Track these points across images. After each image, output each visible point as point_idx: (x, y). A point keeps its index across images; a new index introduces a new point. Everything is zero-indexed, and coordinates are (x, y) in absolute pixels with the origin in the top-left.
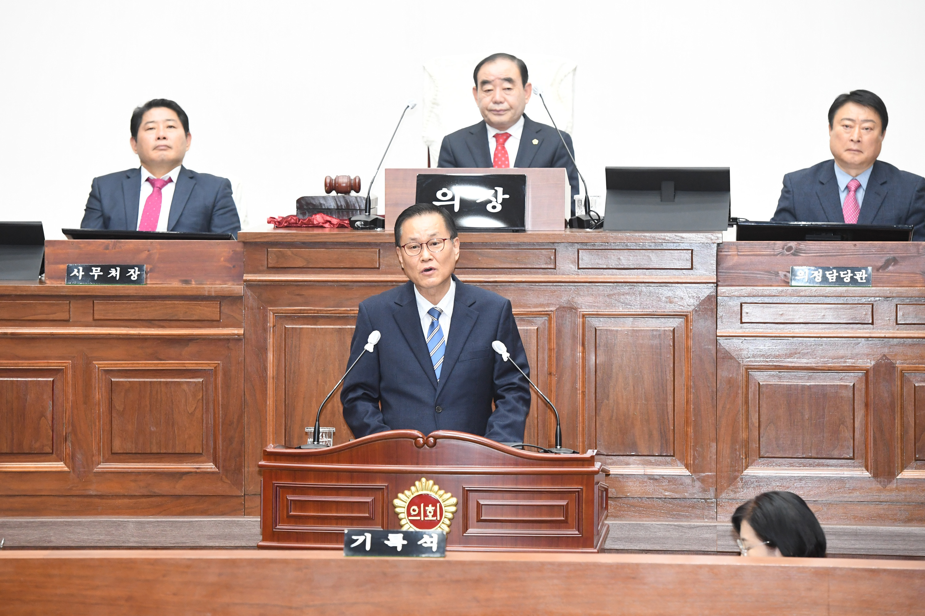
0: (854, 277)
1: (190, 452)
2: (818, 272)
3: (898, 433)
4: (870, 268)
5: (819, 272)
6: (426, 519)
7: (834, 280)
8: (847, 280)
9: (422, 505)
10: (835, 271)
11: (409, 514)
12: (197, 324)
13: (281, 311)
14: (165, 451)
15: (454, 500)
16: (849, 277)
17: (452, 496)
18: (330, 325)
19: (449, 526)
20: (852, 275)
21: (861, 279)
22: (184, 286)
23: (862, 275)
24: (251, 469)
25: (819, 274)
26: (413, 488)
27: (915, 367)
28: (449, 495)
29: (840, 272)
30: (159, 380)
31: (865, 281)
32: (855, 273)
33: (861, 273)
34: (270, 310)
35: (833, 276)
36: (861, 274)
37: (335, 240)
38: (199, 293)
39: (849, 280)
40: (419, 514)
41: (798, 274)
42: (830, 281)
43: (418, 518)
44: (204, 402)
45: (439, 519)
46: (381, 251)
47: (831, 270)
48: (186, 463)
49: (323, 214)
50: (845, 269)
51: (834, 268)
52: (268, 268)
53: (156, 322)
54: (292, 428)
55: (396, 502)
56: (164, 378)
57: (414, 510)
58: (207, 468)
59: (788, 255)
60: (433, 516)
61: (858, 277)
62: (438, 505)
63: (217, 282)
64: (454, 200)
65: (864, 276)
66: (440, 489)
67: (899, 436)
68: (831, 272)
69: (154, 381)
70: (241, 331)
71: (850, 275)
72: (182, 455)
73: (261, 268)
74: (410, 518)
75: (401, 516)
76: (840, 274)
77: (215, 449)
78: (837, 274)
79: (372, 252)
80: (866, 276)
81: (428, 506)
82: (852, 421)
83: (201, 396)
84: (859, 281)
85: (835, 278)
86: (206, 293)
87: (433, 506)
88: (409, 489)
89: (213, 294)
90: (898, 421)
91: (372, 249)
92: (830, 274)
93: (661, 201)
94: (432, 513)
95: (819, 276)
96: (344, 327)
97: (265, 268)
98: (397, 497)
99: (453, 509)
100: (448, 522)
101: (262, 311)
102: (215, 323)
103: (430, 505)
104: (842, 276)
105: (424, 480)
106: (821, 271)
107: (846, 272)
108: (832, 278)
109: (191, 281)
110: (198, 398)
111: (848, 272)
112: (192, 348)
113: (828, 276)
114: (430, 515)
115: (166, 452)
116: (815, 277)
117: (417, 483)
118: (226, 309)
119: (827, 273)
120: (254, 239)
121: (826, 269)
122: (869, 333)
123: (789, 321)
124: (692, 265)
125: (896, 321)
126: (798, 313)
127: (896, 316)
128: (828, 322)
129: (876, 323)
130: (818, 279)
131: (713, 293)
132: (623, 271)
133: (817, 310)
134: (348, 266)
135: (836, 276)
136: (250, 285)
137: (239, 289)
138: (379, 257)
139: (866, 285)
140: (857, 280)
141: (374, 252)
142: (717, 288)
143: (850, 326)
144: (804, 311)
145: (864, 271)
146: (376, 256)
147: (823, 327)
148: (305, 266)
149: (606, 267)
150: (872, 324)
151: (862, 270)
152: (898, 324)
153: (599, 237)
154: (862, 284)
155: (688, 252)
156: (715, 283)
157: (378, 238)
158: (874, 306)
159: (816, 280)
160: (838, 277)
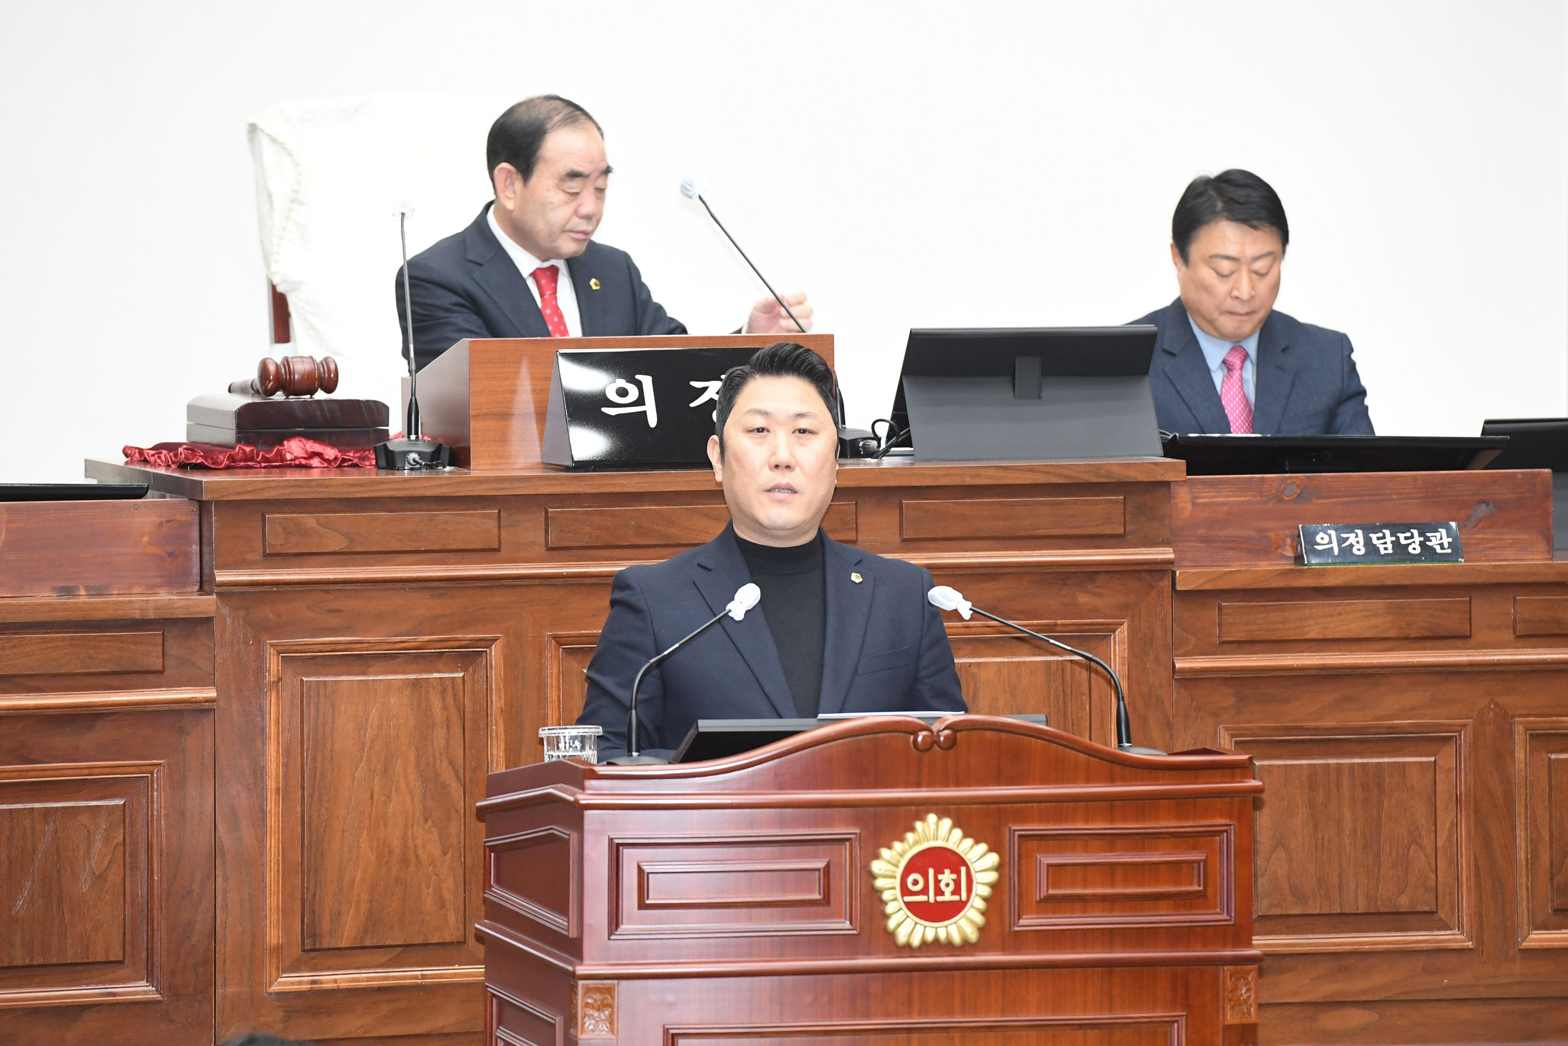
0: (1428, 543)
1: (98, 959)
2: (1354, 535)
3: (1521, 855)
4: (1453, 524)
5: (1357, 537)
7: (1390, 551)
8: (1415, 549)
10: (1388, 532)
12: (114, 681)
13: (295, 648)
14: (41, 961)
16: (1417, 543)
18: (398, 673)
20: (1422, 539)
21: (1442, 545)
22: (64, 600)
23: (1441, 539)
24: (230, 990)
25: (1357, 539)
27: (1550, 722)
29: (1398, 534)
30: (28, 805)
31: (1449, 551)
32: (1428, 534)
33: (1438, 535)
34: (270, 645)
35: (1385, 543)
36: (1439, 537)
37: (409, 493)
38: (120, 612)
39: (1418, 551)
41: (1318, 539)
42: (1383, 552)
44: (128, 849)
46: (503, 514)
47: (1379, 529)
48: (88, 984)
49: (304, 441)
50: (1406, 528)
51: (1386, 526)
52: (266, 555)
53: (24, 681)
54: (317, 897)
56: (40, 801)
58: (135, 993)
59: (1289, 501)
61: (1434, 543)
63: (135, 591)
64: (643, 404)
65: (1446, 541)
67: (1524, 863)
68: (1380, 535)
69: (19, 809)
70: (211, 693)
71: (1418, 539)
72: (80, 968)
73: (250, 557)
76: (1398, 538)
77: (151, 950)
78: (1394, 539)
79: (484, 516)
80: (1450, 540)
82: (1433, 836)
83: (121, 837)
84: (1439, 550)
85: (1390, 546)
86: (137, 615)
89: (150, 615)
90: (1520, 833)
91: (484, 508)
92: (1378, 538)
93: (1015, 397)
95: (1358, 542)
96: (425, 676)
97: (257, 556)
101: (253, 648)
102: (153, 677)
104: (1403, 542)
106: (1360, 532)
107: (1408, 534)
108: (1385, 546)
109: (77, 588)
110: (115, 841)
111: (1412, 534)
112: (101, 734)
113: (1375, 541)
115: (45, 963)
116: (1351, 546)
118: (174, 648)
119: (1374, 537)
120: (239, 493)
121: (1368, 529)
122: (1467, 656)
123: (1311, 635)
124: (1125, 527)
125: (1515, 630)
126: (1329, 619)
127: (1515, 620)
128: (1387, 635)
129: (1478, 637)
130: (1359, 550)
131: (1167, 583)
132: (991, 542)
133: (1365, 613)
134: (436, 547)
135: (1392, 542)
136: (229, 592)
137: (207, 604)
138: (499, 527)
139: (1453, 559)
140: (1435, 549)
141: (490, 516)
142: (1174, 573)
143: (1428, 643)
144: (1340, 614)
145: (1443, 531)
146: (492, 525)
147: (1378, 645)
148: (344, 550)
149: (957, 534)
150: (1470, 637)
151: (1439, 530)
152: (1518, 637)
153: (946, 475)
154: (1444, 558)
155: (1116, 502)
156: (1170, 562)
157: (501, 486)
158: (1473, 601)
159: (1355, 551)
160: (1396, 544)
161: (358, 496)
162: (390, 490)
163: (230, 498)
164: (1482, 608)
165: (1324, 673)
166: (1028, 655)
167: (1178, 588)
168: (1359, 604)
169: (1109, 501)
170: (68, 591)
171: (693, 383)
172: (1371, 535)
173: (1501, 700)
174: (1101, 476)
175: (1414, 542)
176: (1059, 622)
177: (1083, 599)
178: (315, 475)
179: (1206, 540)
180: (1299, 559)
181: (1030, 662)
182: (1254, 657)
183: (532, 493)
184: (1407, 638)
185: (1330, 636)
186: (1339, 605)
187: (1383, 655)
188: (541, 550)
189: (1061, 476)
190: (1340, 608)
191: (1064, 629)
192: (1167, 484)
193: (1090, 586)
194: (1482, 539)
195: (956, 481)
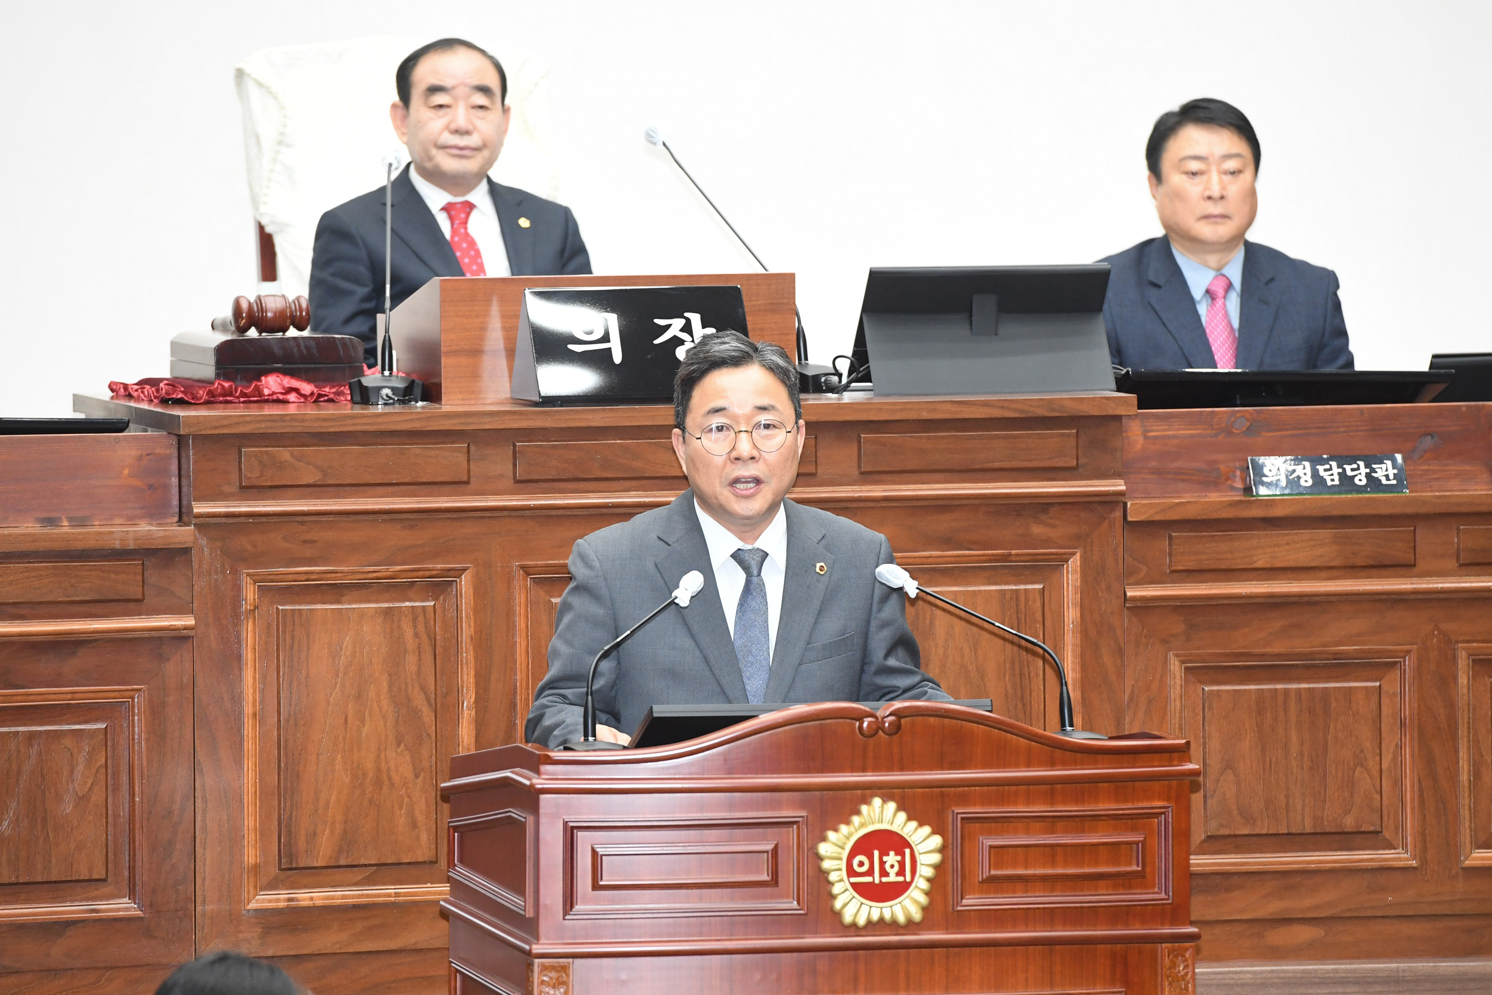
0: (1373, 474)
1: (82, 877)
2: (1302, 467)
4: (1399, 457)
5: (1304, 468)
6: (884, 880)
7: (1337, 482)
8: (1361, 480)
9: (876, 853)
10: (1334, 464)
11: (851, 872)
12: (97, 608)
13: (271, 577)
14: (27, 879)
15: (937, 841)
16: (1363, 474)
17: (934, 832)
18: (369, 602)
19: (927, 894)
20: (1368, 470)
21: (1387, 477)
22: (46, 530)
23: (1387, 470)
24: (209, 908)
25: (1305, 471)
26: (856, 819)
28: (927, 829)
29: (1345, 466)
30: (13, 729)
31: (1394, 482)
32: (1374, 466)
33: (1383, 466)
34: (248, 575)
35: (1332, 475)
36: (1384, 469)
37: (382, 427)
38: (101, 543)
39: (1364, 482)
40: (870, 872)
41: (1266, 471)
42: (1329, 483)
43: (868, 879)
44: (109, 771)
45: (908, 879)
46: (472, 448)
47: (1326, 462)
48: (72, 901)
49: (279, 376)
50: (1352, 460)
51: (1332, 458)
52: (242, 488)
53: (8, 609)
54: (294, 818)
55: (823, 849)
56: (25, 725)
57: (861, 864)
58: (119, 910)
59: (1238, 433)
60: (898, 874)
61: (1380, 474)
62: (907, 851)
63: (116, 521)
64: (608, 341)
65: (1392, 472)
66: (910, 819)
68: (1327, 467)
70: (190, 621)
71: (1364, 470)
72: (64, 885)
73: (226, 489)
74: (853, 880)
75: (833, 877)
76: (1344, 470)
77: (132, 869)
78: (1340, 470)
79: (453, 449)
80: (1396, 471)
81: (888, 855)
82: (1378, 758)
83: (104, 760)
84: (1384, 481)
85: (1336, 477)
86: (119, 544)
87: (896, 854)
88: (848, 823)
89: (132, 546)
90: (1462, 755)
91: (453, 443)
92: (1326, 470)
93: (973, 335)
94: (896, 868)
95: (1305, 474)
96: (397, 605)
97: (234, 489)
98: (824, 839)
99: (936, 858)
100: (925, 885)
101: (230, 577)
102: (131, 606)
103: (892, 853)
104: (1349, 473)
105: (877, 801)
106: (1307, 464)
107: (1355, 466)
108: (1332, 477)
110: (98, 764)
111: (1358, 465)
112: (82, 660)
113: (1322, 473)
114: (892, 872)
115: (31, 880)
116: (1299, 478)
117: (864, 808)
118: (154, 577)
119: (1321, 468)
120: (216, 428)
121: (1316, 461)
122: (1412, 584)
123: (1259, 564)
124: (1077, 459)
125: (1458, 559)
126: (1276, 549)
127: (1458, 549)
128: (1333, 564)
129: (1422, 565)
130: (1306, 481)
131: (1118, 514)
132: (947, 475)
133: (1312, 543)
134: (407, 480)
135: (1339, 473)
136: (206, 524)
137: (185, 534)
138: (469, 461)
139: (1398, 490)
140: (1380, 480)
141: (459, 450)
142: (1125, 504)
143: (1374, 572)
144: (1287, 544)
145: (1389, 463)
146: (462, 458)
147: (1324, 574)
148: (318, 483)
149: (913, 467)
150: (1414, 566)
151: (1385, 461)
152: (1461, 565)
153: (902, 410)
154: (1389, 489)
155: (1069, 435)
156: (1121, 494)
157: (470, 420)
158: (1418, 531)
159: (1302, 483)
160: (1343, 475)
161: (332, 430)
162: (363, 424)
163: (208, 432)
164: (1426, 538)
165: (1271, 601)
166: (983, 584)
167: (1130, 519)
168: (1306, 534)
169: (1062, 435)
170: (51, 522)
171: (657, 321)
172: (1318, 467)
173: (1444, 626)
174: (1053, 410)
175: (1360, 474)
176: (1013, 552)
177: (1037, 530)
178: (292, 409)
179: (1157, 472)
180: (1248, 490)
181: (985, 591)
182: (1203, 586)
183: (500, 427)
184: (1353, 567)
185: (1278, 565)
186: (1286, 535)
187: (1329, 583)
188: (508, 483)
189: (1014, 410)
190: (1287, 538)
191: (1018, 559)
192: (1118, 418)
193: (1044, 517)
194: (1427, 470)
195: (912, 415)
